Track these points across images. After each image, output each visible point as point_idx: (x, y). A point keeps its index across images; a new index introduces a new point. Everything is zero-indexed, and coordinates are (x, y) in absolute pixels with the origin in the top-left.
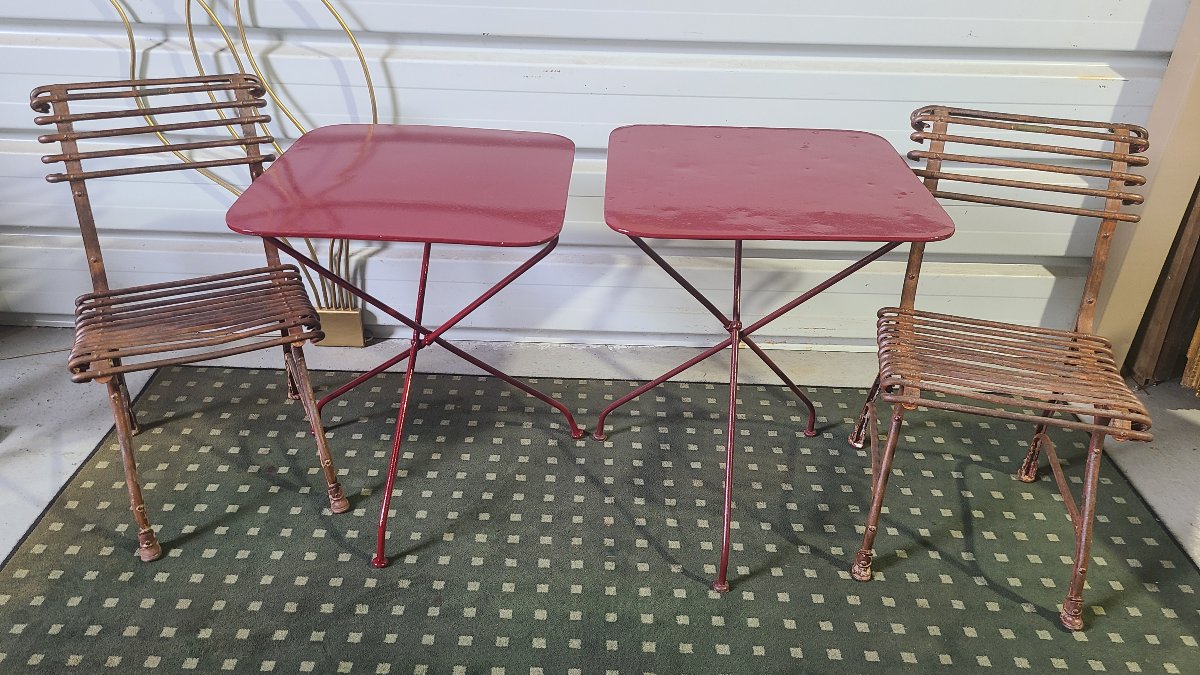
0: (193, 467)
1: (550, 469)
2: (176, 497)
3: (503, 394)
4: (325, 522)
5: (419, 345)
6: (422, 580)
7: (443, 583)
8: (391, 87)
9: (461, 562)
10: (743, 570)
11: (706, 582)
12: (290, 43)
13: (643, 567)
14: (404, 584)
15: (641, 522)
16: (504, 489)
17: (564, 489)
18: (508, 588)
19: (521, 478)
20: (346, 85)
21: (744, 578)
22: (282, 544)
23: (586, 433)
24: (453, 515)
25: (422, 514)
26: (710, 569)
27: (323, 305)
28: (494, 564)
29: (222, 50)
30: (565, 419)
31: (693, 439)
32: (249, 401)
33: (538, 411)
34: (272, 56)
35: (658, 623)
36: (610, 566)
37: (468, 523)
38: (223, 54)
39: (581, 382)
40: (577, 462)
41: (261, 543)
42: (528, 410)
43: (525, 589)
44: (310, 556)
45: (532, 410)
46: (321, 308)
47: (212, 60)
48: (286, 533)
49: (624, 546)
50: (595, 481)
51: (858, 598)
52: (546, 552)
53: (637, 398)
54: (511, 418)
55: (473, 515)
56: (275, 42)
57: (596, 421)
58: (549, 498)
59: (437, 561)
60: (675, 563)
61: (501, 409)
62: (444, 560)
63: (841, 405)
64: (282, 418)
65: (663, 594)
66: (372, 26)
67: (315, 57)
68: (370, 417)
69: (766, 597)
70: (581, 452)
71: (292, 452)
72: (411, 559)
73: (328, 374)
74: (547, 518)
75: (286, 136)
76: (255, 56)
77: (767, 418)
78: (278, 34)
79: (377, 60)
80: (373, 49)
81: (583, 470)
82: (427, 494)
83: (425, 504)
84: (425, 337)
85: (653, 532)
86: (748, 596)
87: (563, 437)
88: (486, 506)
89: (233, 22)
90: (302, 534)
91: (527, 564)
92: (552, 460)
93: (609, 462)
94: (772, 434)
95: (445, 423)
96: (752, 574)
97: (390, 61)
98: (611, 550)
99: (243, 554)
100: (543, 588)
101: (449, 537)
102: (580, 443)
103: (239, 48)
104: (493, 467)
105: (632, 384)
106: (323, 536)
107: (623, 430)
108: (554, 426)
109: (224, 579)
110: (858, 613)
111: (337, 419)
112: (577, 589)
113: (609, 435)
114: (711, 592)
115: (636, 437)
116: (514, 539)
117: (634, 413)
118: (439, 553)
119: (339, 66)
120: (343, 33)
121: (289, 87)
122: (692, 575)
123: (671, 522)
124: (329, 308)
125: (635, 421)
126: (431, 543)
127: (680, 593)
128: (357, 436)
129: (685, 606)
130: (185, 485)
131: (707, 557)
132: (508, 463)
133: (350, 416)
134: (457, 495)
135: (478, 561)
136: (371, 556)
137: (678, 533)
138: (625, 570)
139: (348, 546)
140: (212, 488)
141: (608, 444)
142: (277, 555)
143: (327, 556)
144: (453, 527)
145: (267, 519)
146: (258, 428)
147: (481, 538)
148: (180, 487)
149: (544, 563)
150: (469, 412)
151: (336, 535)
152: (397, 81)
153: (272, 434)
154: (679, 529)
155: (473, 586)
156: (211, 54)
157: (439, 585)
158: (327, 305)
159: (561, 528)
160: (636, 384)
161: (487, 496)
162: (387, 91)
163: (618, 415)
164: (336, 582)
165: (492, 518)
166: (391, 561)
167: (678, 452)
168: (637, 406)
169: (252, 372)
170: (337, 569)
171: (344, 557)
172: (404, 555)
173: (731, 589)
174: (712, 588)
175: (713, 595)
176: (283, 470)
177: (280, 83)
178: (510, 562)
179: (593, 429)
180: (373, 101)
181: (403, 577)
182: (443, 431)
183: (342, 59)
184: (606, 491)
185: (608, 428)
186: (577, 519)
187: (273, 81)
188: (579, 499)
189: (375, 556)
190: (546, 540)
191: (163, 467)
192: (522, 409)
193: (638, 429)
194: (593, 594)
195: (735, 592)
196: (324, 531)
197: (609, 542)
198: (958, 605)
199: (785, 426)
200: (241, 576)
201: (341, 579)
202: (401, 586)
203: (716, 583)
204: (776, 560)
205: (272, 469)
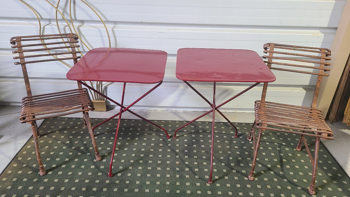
0: (56, 147)
1: (160, 147)
2: (50, 156)
3: (147, 125)
4: (94, 163)
5: (122, 111)
6: (122, 181)
7: (129, 182)
8: (115, 37)
9: (134, 175)
10: (217, 177)
11: (205, 181)
12: (86, 24)
13: (187, 176)
14: (117, 182)
15: (187, 163)
16: (147, 154)
17: (164, 154)
18: (148, 183)
19: (152, 150)
20: (102, 36)
21: (217, 180)
22: (82, 170)
23: (171, 137)
24: (132, 161)
25: (123, 161)
26: (207, 177)
28: (144, 175)
29: (66, 26)
30: (165, 133)
31: (202, 138)
32: (72, 127)
33: (157, 130)
34: (80, 28)
35: (192, 193)
36: (178, 176)
37: (136, 163)
38: (66, 27)
39: (169, 122)
40: (168, 145)
41: (75, 170)
42: (154, 130)
43: (153, 183)
44: (90, 174)
45: (155, 130)
46: (94, 100)
47: (63, 29)
48: (83, 167)
49: (182, 170)
50: (173, 151)
51: (250, 185)
52: (159, 172)
53: (186, 127)
54: (149, 132)
55: (138, 161)
56: (81, 24)
57: (174, 133)
58: (160, 156)
59: (127, 175)
60: (197, 175)
61: (146, 130)
62: (129, 175)
63: (245, 128)
64: (82, 132)
65: (193, 184)
66: (109, 20)
67: (93, 28)
68: (108, 132)
69: (223, 185)
70: (169, 142)
71: (85, 142)
72: (119, 174)
73: (96, 119)
74: (159, 162)
75: (84, 51)
76: (76, 28)
77: (223, 132)
78: (82, 22)
79: (111, 29)
80: (110, 26)
81: (170, 147)
82: (124, 155)
83: (124, 158)
84: (124, 109)
85: (190, 166)
86: (218, 185)
87: (164, 138)
88: (142, 159)
89: (69, 18)
90: (87, 167)
91: (154, 176)
92: (161, 145)
93: (178, 145)
94: (225, 137)
95: (130, 134)
96: (219, 179)
97: (114, 29)
98: (178, 171)
99: (70, 173)
100: (158, 183)
101: (131, 168)
102: (169, 140)
103: (71, 26)
104: (144, 147)
105: (184, 122)
106: (94, 168)
107: (182, 136)
108: (161, 135)
109: (64, 180)
110: (250, 190)
111: (98, 133)
112: (168, 183)
113: (178, 137)
115: (185, 138)
116: (149, 168)
117: (185, 131)
118: (128, 173)
119: (100, 31)
120: (101, 21)
121: (85, 37)
122: (202, 179)
123: (196, 163)
124: (96, 100)
125: (185, 133)
126: (126, 169)
127: (198, 184)
128: (104, 138)
129: (200, 188)
130: (53, 153)
131: (206, 173)
132: (148, 146)
133: (102, 132)
134: (133, 155)
135: (139, 175)
136: (108, 174)
137: (198, 166)
138: (182, 177)
139: (101, 171)
140: (61, 153)
141: (177, 140)
142: (80, 173)
143: (95, 174)
144: (132, 165)
145: (77, 163)
146: (75, 135)
147: (140, 168)
148: (52, 153)
149: (158, 175)
150: (137, 130)
151: (97, 167)
152: (116, 35)
153: (79, 137)
155: (138, 182)
156: (63, 27)
157: (128, 182)
159: (164, 165)
161: (142, 155)
162: (113, 38)
163: (180, 131)
164: (97, 181)
165: (143, 162)
166: (113, 175)
167: (198, 142)
168: (186, 129)
169: (73, 119)
170: (98, 177)
171: (100, 174)
172: (117, 173)
173: (213, 183)
174: (208, 183)
175: (208, 185)
176: (82, 148)
177: (83, 36)
178: (149, 175)
179: (173, 135)
180: (110, 41)
181: (117, 180)
182: (129, 136)
183: (101, 29)
184: (177, 154)
185: (177, 135)
186: (168, 162)
187: (81, 35)
188: (169, 156)
189: (109, 173)
190: (159, 169)
191: (47, 147)
192: (152, 130)
193: (186, 136)
194: (173, 184)
195: (214, 184)
196: (94, 166)
197: (178, 169)
198: (279, 187)
199: (229, 134)
200: (69, 180)
201: (99, 181)
202: (116, 183)
203: (209, 181)
204: (226, 174)
205: (79, 148)
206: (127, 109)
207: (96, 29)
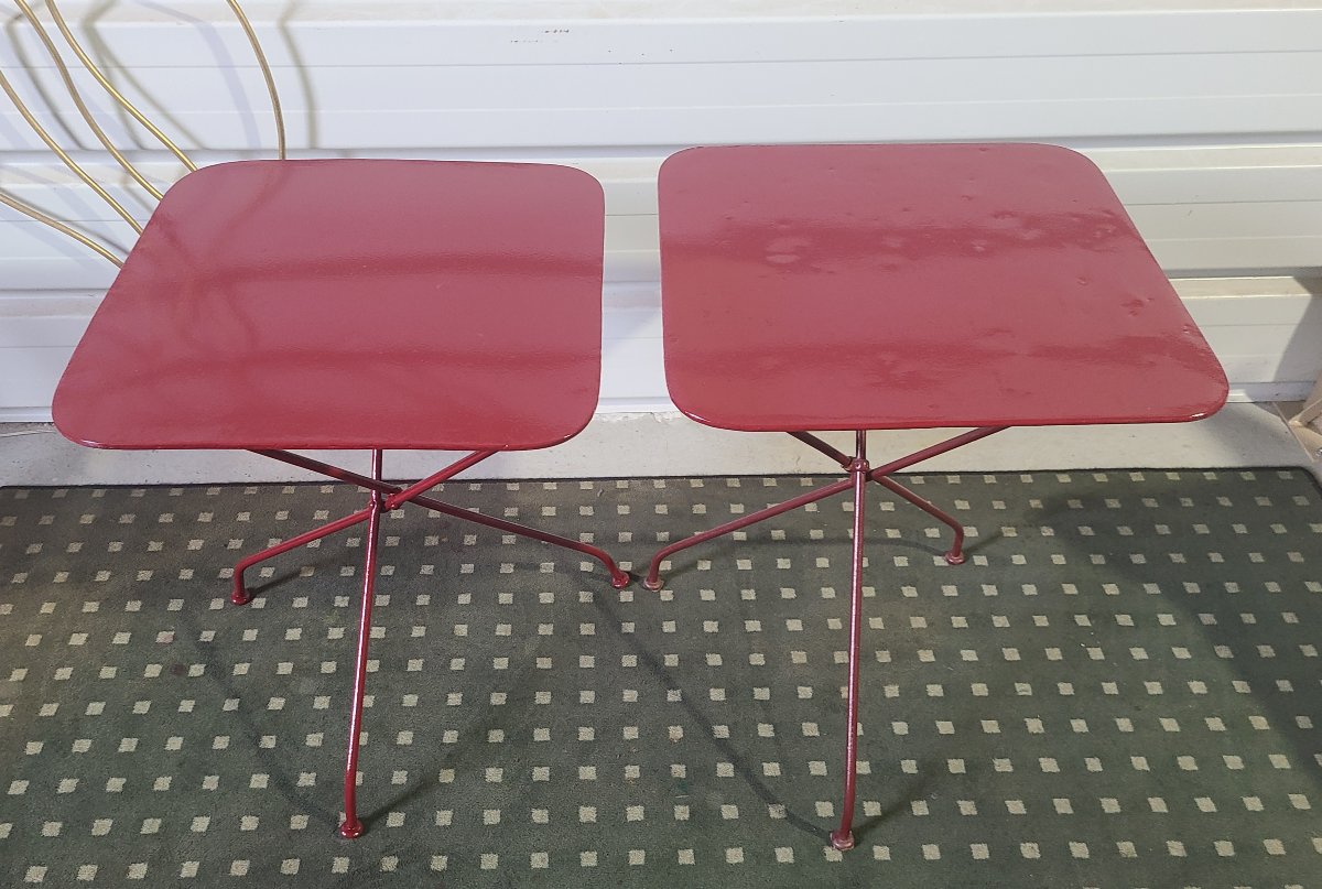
0: (64, 673)
1: (585, 645)
2: (43, 729)
4: (265, 761)
5: (381, 508)
6: (414, 856)
7: (445, 859)
8: (300, 66)
9: (469, 819)
10: (872, 809)
11: (819, 833)
12: (127, 1)
13: (730, 812)
14: (390, 864)
15: (722, 731)
16: (523, 683)
17: (608, 680)
18: (539, 861)
19: (544, 663)
20: (227, 66)
21: (875, 821)
22: (206, 804)
23: (633, 577)
24: (450, 737)
25: (405, 738)
26: (825, 809)
28: (516, 816)
29: (19, 18)
31: (787, 578)
32: (135, 547)
34: (100, 25)
36: (682, 812)
37: (473, 749)
38: (20, 25)
39: (620, 484)
40: (624, 631)
41: (175, 805)
43: (564, 862)
44: (249, 823)
48: (211, 783)
49: (701, 774)
50: (651, 662)
51: (1036, 846)
52: (588, 794)
53: (703, 509)
54: (523, 555)
55: (479, 735)
57: (646, 554)
58: (588, 697)
59: (434, 819)
60: (774, 802)
61: (506, 539)
62: (444, 818)
63: (996, 505)
64: (187, 574)
65: (760, 857)
67: (172, 24)
68: (317, 566)
69: (907, 853)
70: (628, 611)
71: (208, 636)
72: (395, 820)
73: (248, 492)
74: (586, 734)
75: (142, 147)
77: (892, 534)
79: (272, 24)
81: (632, 643)
82: (410, 700)
83: (409, 719)
85: (740, 748)
86: (882, 853)
87: (600, 586)
88: (496, 718)
90: (234, 785)
91: (564, 818)
92: (587, 629)
93: (669, 627)
94: (901, 562)
95: (427, 569)
96: (886, 814)
97: (293, 25)
98: (681, 784)
99: (151, 827)
100: (589, 859)
101: (447, 776)
102: (626, 596)
104: (502, 646)
105: (694, 484)
106: (265, 786)
107: (686, 569)
108: (585, 566)
109: (127, 871)
111: (267, 573)
112: (637, 857)
113: (668, 576)
114: (828, 850)
115: (706, 580)
116: (541, 774)
118: (436, 807)
121: (137, 74)
122: (801, 820)
123: (765, 730)
125: (703, 549)
126: (422, 789)
127: (784, 855)
128: (301, 602)
129: (793, 877)
130: (55, 706)
131: (819, 787)
132: (524, 637)
133: (287, 566)
134: (454, 699)
135: (492, 818)
136: (337, 819)
137: (776, 749)
138: (703, 819)
139: (302, 802)
140: (96, 708)
141: (667, 595)
142: (201, 824)
143: (274, 822)
144: (452, 758)
145: (181, 760)
146: (153, 595)
147: (494, 775)
148: (49, 710)
149: (588, 814)
150: (461, 548)
151: (283, 784)
152: (308, 57)
153: (175, 605)
154: (776, 740)
155: (490, 862)
156: (2, 24)
157: (439, 863)
159: (609, 748)
160: (701, 483)
161: (498, 699)
162: (293, 72)
164: (290, 867)
165: (507, 737)
166: (367, 826)
167: (768, 605)
169: (135, 494)
170: (289, 843)
171: (299, 822)
172: (382, 813)
173: (857, 844)
174: (831, 845)
175: (832, 855)
176: (197, 670)
177: (120, 66)
178: (539, 816)
179: (643, 570)
181: (387, 852)
182: (426, 585)
183: (216, 24)
184: (668, 680)
185: (665, 566)
186: (630, 733)
187: (108, 63)
188: (630, 696)
189: (343, 818)
190: (588, 773)
191: (19, 675)
193: (707, 566)
194: (662, 865)
195: (863, 847)
196: (266, 777)
197: (679, 770)
199: (917, 545)
200: (152, 865)
201: (298, 860)
202: (385, 869)
203: (836, 837)
204: (917, 787)
205: (180, 670)
206: (402, 500)
207: (189, 25)
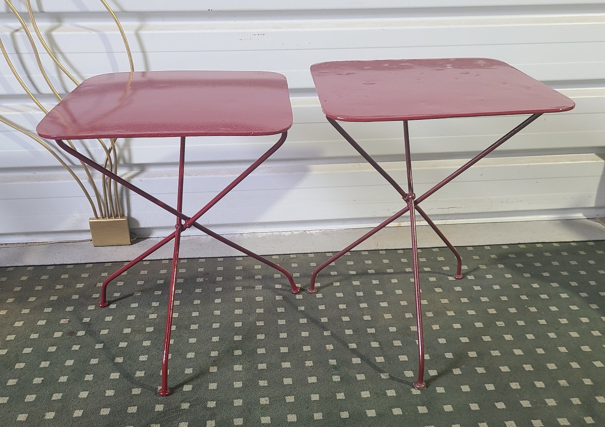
0: (11, 338)
1: (280, 316)
3: (237, 268)
4: (118, 367)
6: (198, 402)
7: (215, 403)
8: (144, 52)
9: (226, 387)
10: (433, 373)
11: (407, 383)
12: (67, 24)
13: (361, 377)
14: (185, 406)
15: (353, 346)
17: (293, 329)
18: (264, 401)
19: (260, 323)
20: (110, 52)
21: (435, 378)
22: (86, 386)
23: (302, 290)
24: (214, 354)
25: (191, 355)
26: (409, 374)
27: (99, 215)
28: (250, 384)
29: (17, 30)
30: (287, 282)
31: (378, 287)
32: (49, 287)
33: (264, 277)
34: (54, 33)
35: (379, 415)
36: (336, 378)
37: (226, 358)
38: (17, 34)
39: (291, 256)
40: (299, 310)
41: (70, 388)
42: (256, 277)
43: (277, 400)
44: (110, 393)
45: (260, 277)
46: (98, 218)
47: (9, 38)
48: (89, 377)
49: (344, 365)
50: (314, 321)
52: (287, 373)
53: (333, 264)
54: (246, 284)
55: (229, 352)
56: (56, 24)
57: (309, 280)
58: (283, 335)
59: (208, 387)
60: (383, 372)
61: (237, 278)
62: (213, 386)
63: (475, 257)
64: (76, 297)
65: (378, 394)
66: (128, 7)
67: (87, 33)
68: (142, 291)
69: (452, 389)
70: (301, 302)
71: (87, 320)
72: (187, 388)
73: (106, 265)
74: (284, 350)
76: (42, 33)
77: (426, 269)
78: (58, 17)
79: (133, 32)
80: (130, 25)
81: (304, 314)
82: (193, 340)
83: (191, 348)
85: (363, 352)
86: (440, 390)
87: (286, 293)
88: (238, 345)
89: (24, 9)
90: (101, 378)
91: (275, 383)
92: (281, 310)
93: (322, 307)
94: (432, 279)
95: (198, 291)
96: (440, 375)
97: (141, 32)
98: (334, 367)
99: (57, 396)
100: (290, 399)
102: (299, 297)
103: (30, 28)
104: (238, 318)
105: (328, 255)
106: (118, 377)
107: (328, 285)
108: (277, 286)
109: (44, 416)
110: (520, 394)
111: (117, 295)
112: (315, 397)
113: (319, 289)
114: (413, 390)
115: (338, 289)
116: (262, 366)
117: (332, 273)
118: (208, 382)
119: (104, 38)
120: (107, 14)
121: (68, 56)
122: (397, 379)
123: (375, 344)
124: (103, 218)
125: (336, 278)
126: (201, 375)
127: (391, 393)
128: (134, 305)
129: (396, 402)
130: (6, 350)
131: (405, 366)
132: (249, 314)
133: (126, 293)
134: (215, 339)
135: (238, 385)
136: (157, 389)
137: (381, 351)
138: (348, 381)
139: (139, 383)
140: (27, 350)
141: (319, 296)
142: (84, 395)
143: (123, 392)
144: (216, 362)
145: (73, 369)
146: (59, 306)
147: (238, 368)
149: (288, 381)
150: (215, 282)
151: (128, 376)
152: (148, 47)
153: (70, 309)
154: (381, 348)
155: (238, 403)
156: (8, 33)
157: (212, 404)
158: (102, 215)
159: (296, 354)
160: (331, 254)
161: (237, 338)
162: (140, 55)
163: (323, 276)
164: (133, 410)
165: (243, 353)
166: (173, 391)
167: (370, 297)
168: (334, 268)
169: (49, 268)
170: (132, 400)
171: (136, 391)
172: (182, 385)
173: (427, 386)
174: (414, 387)
175: (415, 392)
176: (81, 333)
177: (61, 53)
178: (263, 383)
179: (307, 286)
180: (131, 61)
181: (184, 401)
182: (198, 296)
183: (106, 33)
184: (324, 327)
185: (317, 285)
186: (306, 348)
187: (56, 51)
188: (305, 334)
189: (160, 388)
190: (286, 365)
192: (252, 277)
193: (338, 284)
194: (328, 400)
195: (430, 388)
196: (118, 374)
197: (333, 362)
198: (587, 382)
199: (440, 273)
200: (57, 412)
201: (136, 407)
202: (183, 408)
203: (416, 383)
204: (454, 364)
205: (72, 333)
206: (192, 223)
207: (94, 33)
